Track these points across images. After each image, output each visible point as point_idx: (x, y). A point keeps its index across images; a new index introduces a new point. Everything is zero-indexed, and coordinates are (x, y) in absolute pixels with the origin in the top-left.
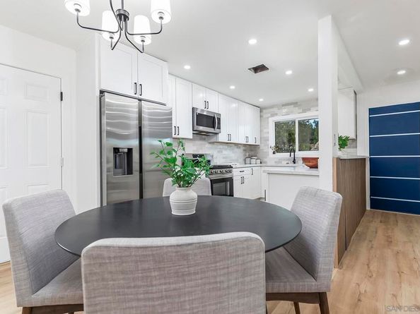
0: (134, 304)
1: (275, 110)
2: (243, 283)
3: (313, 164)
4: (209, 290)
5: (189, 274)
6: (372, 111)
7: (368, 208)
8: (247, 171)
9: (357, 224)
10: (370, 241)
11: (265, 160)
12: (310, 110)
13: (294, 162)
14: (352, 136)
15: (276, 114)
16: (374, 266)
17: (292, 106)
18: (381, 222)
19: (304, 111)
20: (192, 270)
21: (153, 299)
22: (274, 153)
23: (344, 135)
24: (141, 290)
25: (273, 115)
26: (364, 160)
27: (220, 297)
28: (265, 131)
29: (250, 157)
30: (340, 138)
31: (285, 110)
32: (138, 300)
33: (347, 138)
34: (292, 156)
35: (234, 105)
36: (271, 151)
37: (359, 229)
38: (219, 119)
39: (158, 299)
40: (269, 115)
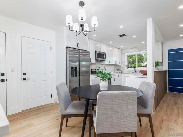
0: (109, 106)
1: (128, 50)
2: (132, 102)
3: (145, 73)
4: (125, 103)
5: (121, 99)
6: (169, 51)
7: (168, 91)
8: (117, 75)
9: (163, 97)
10: (168, 103)
11: (123, 71)
12: (142, 50)
13: (136, 72)
14: (161, 61)
15: (128, 52)
16: (169, 112)
17: (135, 49)
18: (173, 96)
19: (140, 51)
20: (122, 98)
21: (113, 105)
22: (127, 68)
23: (157, 61)
24: (110, 103)
25: (127, 52)
26: (166, 71)
27: (127, 105)
28: (123, 59)
29: (117, 70)
30: (156, 62)
31: (132, 50)
32: (110, 105)
33: (159, 62)
34: (135, 69)
35: (110, 49)
36: (126, 67)
37: (163, 99)
38: (105, 55)
39: (114, 105)
40: (125, 52)
